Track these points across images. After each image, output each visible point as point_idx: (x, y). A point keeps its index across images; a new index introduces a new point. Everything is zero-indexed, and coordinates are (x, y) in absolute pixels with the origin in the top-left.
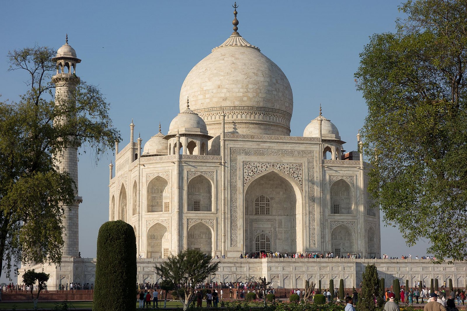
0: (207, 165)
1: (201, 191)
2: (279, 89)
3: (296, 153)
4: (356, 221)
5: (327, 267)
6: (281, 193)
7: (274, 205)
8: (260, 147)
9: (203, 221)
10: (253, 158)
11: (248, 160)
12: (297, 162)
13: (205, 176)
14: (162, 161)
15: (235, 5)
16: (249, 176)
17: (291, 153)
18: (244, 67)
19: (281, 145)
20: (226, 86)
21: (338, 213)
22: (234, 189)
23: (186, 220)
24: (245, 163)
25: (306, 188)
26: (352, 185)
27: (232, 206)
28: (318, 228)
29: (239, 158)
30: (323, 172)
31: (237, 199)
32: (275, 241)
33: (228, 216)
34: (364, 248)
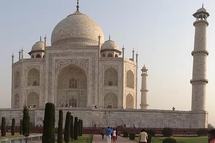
0: (37, 63)
1: (37, 76)
3: (85, 54)
4: (119, 90)
7: (79, 83)
8: (64, 52)
10: (61, 58)
11: (58, 59)
12: (85, 58)
13: (36, 68)
16: (58, 67)
19: (77, 50)
22: (50, 73)
23: (26, 91)
24: (56, 60)
25: (90, 72)
26: (117, 70)
27: (49, 83)
28: (96, 93)
29: (53, 58)
30: (100, 63)
31: (51, 79)
32: (79, 102)
33: (47, 88)
34: (123, 105)
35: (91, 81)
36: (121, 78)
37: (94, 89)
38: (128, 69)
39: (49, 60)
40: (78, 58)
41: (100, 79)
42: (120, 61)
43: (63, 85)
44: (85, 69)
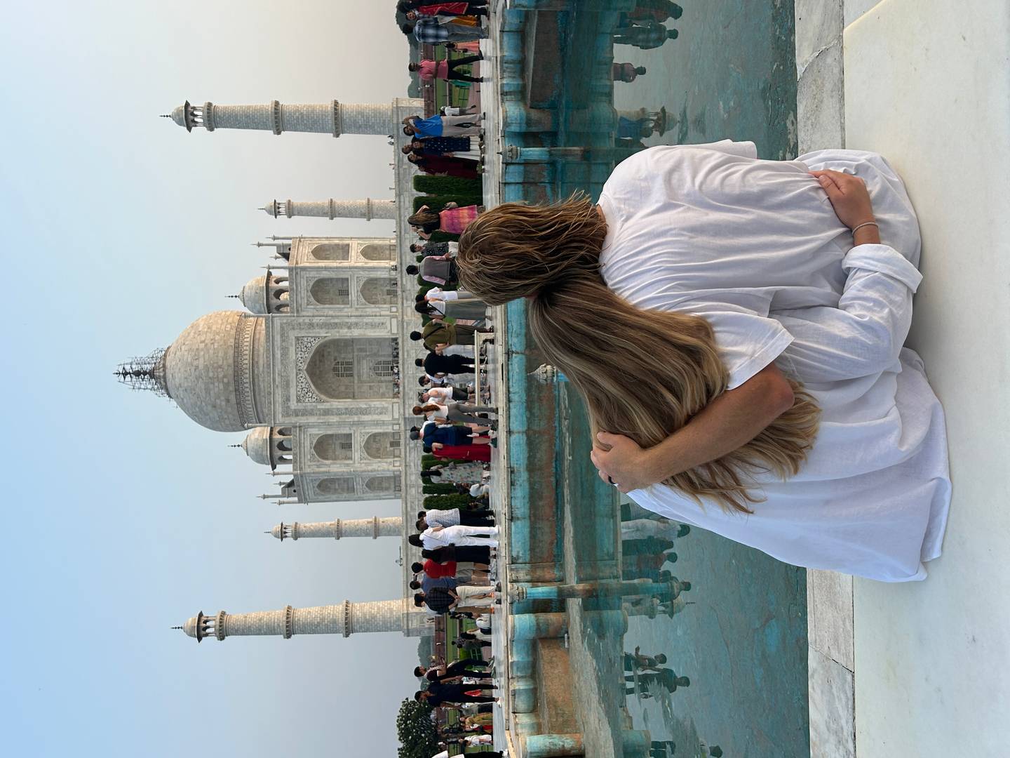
0: (303, 441)
1: (331, 442)
2: (212, 340)
3: (284, 344)
4: (356, 276)
5: (407, 351)
6: (329, 350)
7: (343, 356)
8: (279, 385)
9: (363, 445)
10: (293, 391)
11: (295, 398)
12: (294, 343)
13: (314, 443)
14: (301, 486)
15: (117, 374)
16: (313, 396)
17: (285, 351)
18: (189, 380)
19: (276, 361)
20: (213, 399)
21: (348, 290)
22: (327, 412)
23: (362, 461)
24: (299, 401)
25: (323, 333)
26: (316, 279)
27: (346, 414)
28: (366, 320)
29: (293, 407)
30: (304, 313)
31: (338, 409)
32: (381, 356)
33: (356, 419)
34: (385, 268)
35: (341, 331)
36: (333, 271)
37: (356, 324)
38: (312, 257)
39: (297, 415)
40: (294, 358)
41: (337, 314)
42: (297, 273)
43: (346, 389)
44: (315, 344)
